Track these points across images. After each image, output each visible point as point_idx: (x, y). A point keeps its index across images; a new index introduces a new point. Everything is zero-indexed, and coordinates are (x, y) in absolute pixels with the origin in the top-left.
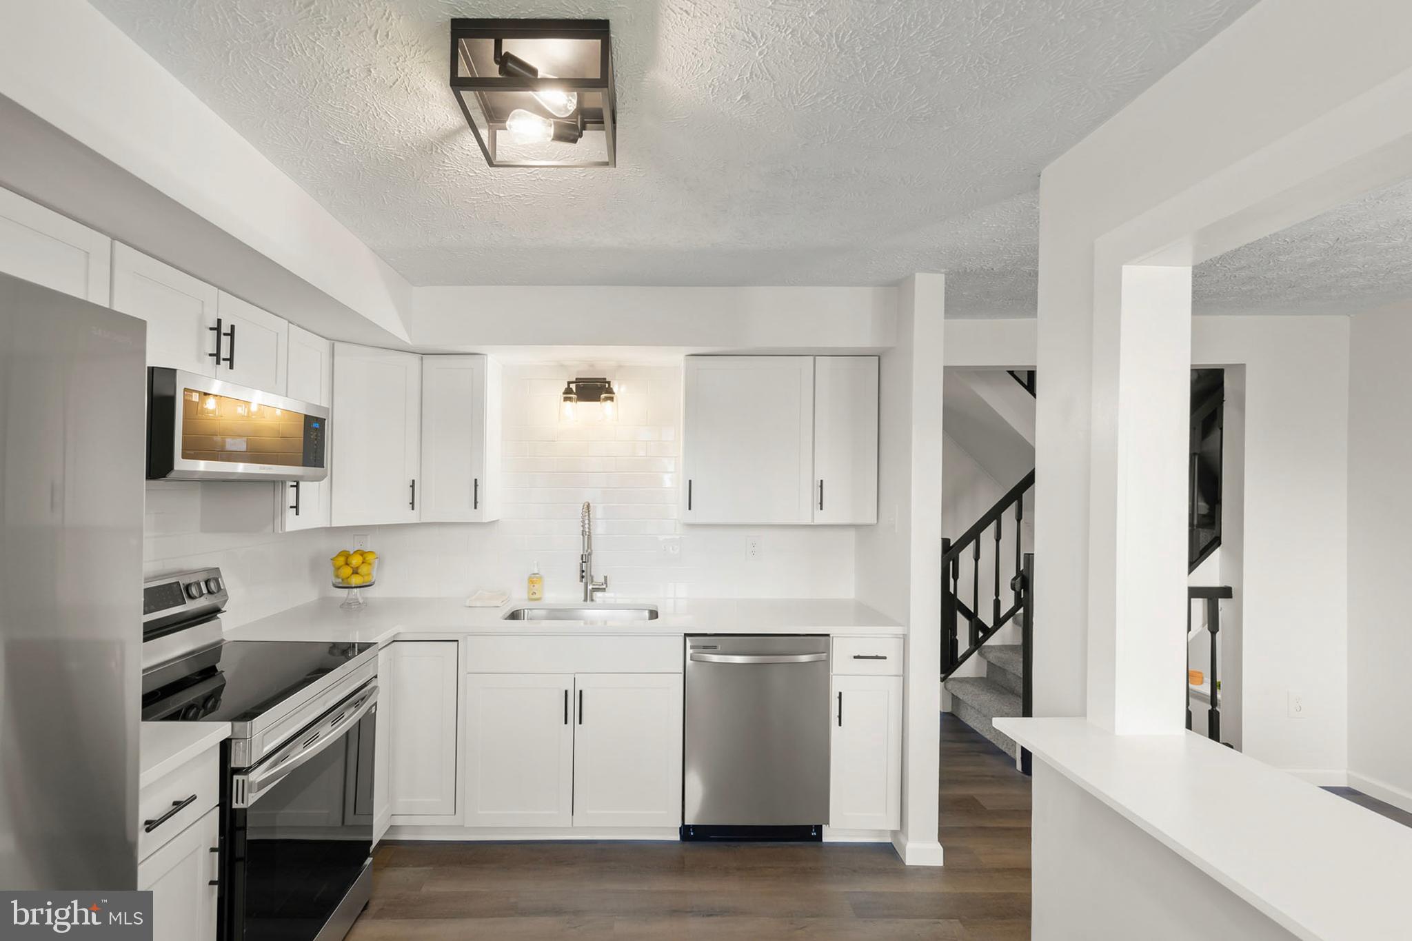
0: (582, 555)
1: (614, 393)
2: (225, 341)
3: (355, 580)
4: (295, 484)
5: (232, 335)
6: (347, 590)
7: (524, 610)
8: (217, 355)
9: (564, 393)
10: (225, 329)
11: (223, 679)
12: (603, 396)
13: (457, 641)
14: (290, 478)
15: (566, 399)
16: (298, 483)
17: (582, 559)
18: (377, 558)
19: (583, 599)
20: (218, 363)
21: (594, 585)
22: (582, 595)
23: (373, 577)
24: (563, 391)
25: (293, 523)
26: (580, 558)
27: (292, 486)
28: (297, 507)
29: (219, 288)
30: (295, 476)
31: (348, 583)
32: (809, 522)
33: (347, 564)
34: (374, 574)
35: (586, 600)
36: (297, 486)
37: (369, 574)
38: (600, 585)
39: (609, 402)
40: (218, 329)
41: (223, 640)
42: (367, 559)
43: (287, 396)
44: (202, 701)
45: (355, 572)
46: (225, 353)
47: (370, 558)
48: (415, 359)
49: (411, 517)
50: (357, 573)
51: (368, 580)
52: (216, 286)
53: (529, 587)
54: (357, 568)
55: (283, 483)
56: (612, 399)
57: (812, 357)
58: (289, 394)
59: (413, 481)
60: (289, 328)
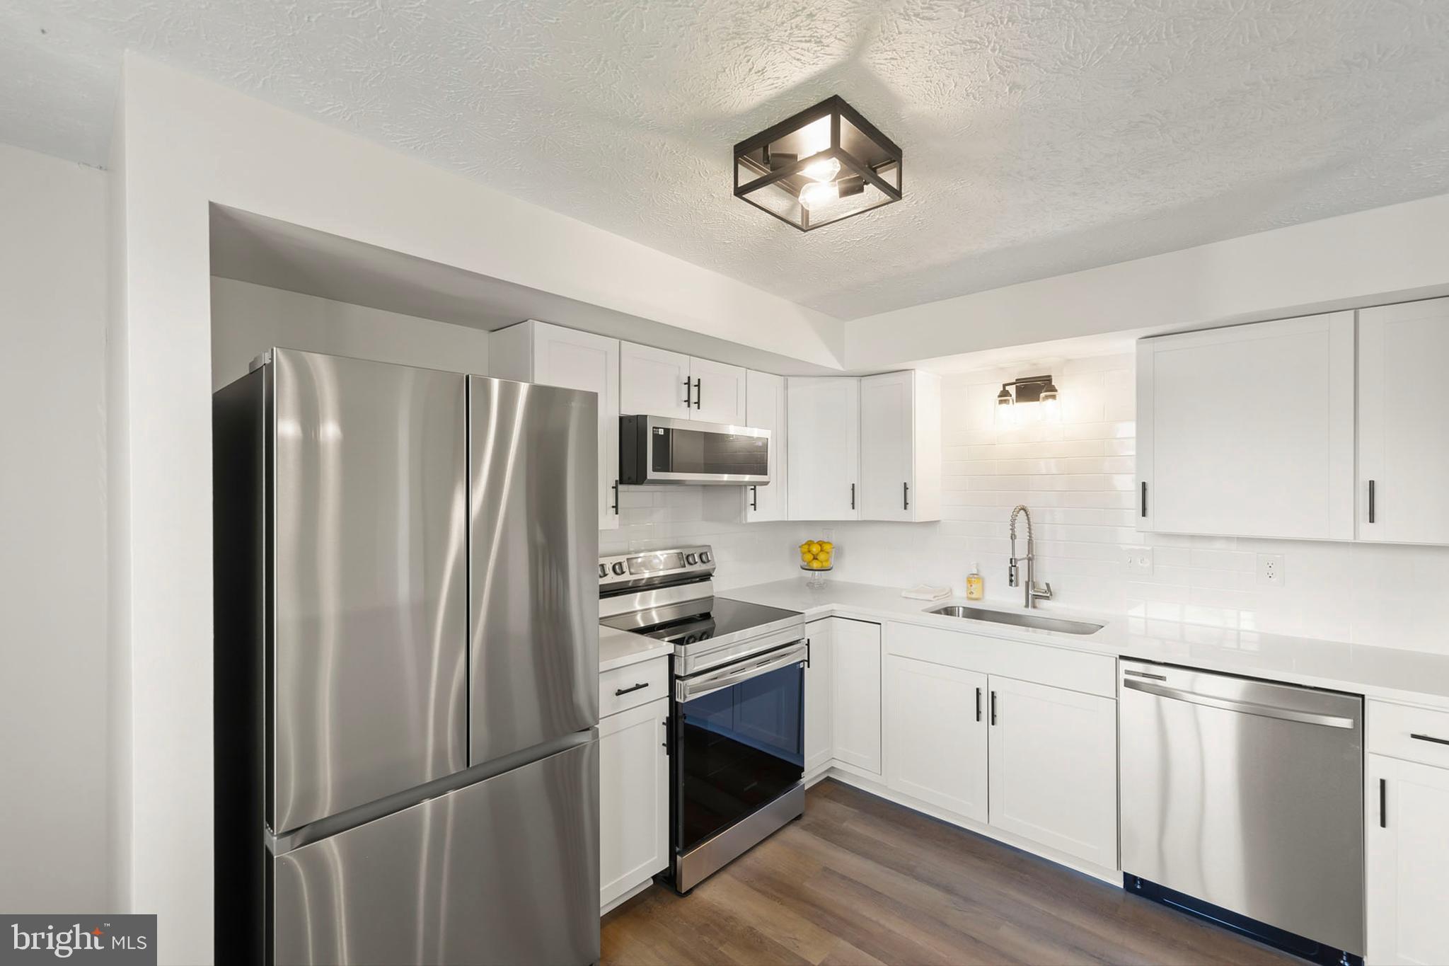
0: (1011, 559)
1: (1056, 391)
2: (694, 390)
3: (815, 565)
4: (753, 487)
5: (698, 386)
6: (811, 572)
7: (958, 607)
8: (688, 401)
9: (999, 396)
10: (694, 382)
11: (714, 623)
12: (1043, 395)
13: (880, 624)
14: (750, 483)
15: (1001, 402)
16: (755, 487)
17: (1011, 563)
18: (833, 548)
19: (1024, 604)
20: (689, 406)
21: (1035, 591)
22: (1023, 602)
23: (831, 564)
24: (998, 394)
25: (752, 516)
26: (1009, 561)
27: (752, 489)
28: (754, 504)
29: (691, 355)
30: (754, 482)
31: (809, 566)
32: (1350, 538)
33: (809, 552)
34: (832, 560)
35: (1027, 606)
36: (754, 489)
37: (827, 560)
38: (1043, 593)
39: (1050, 401)
40: (688, 383)
41: (713, 596)
42: (825, 548)
43: (746, 426)
44: (700, 634)
45: (815, 558)
46: (694, 398)
47: (826, 547)
48: (854, 381)
49: (853, 516)
50: (817, 559)
51: (826, 565)
52: (687, 354)
53: (968, 588)
54: (817, 554)
55: (746, 486)
56: (1054, 397)
57: (1353, 311)
58: (748, 424)
59: (853, 485)
60: (747, 373)
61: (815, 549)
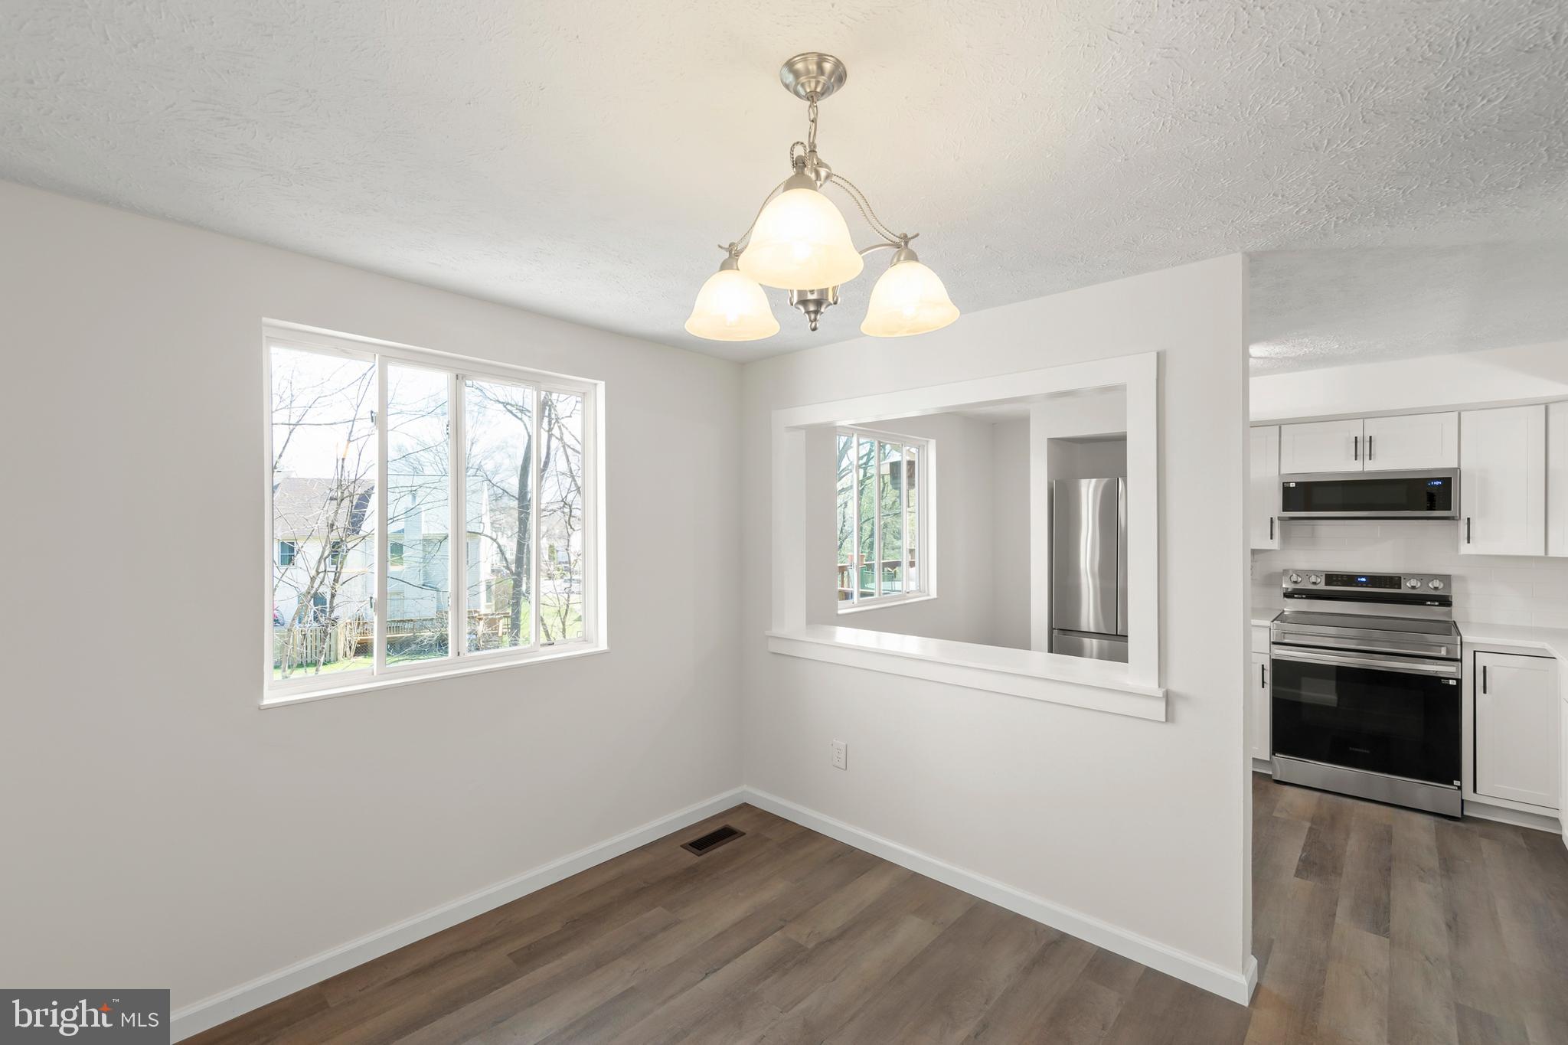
5: (1371, 441)
8: (1356, 456)
20: (1356, 459)
25: (1466, 549)
28: (1468, 538)
29: (1366, 418)
36: (1468, 523)
40: (1356, 442)
52: (1361, 419)
60: (1462, 415)
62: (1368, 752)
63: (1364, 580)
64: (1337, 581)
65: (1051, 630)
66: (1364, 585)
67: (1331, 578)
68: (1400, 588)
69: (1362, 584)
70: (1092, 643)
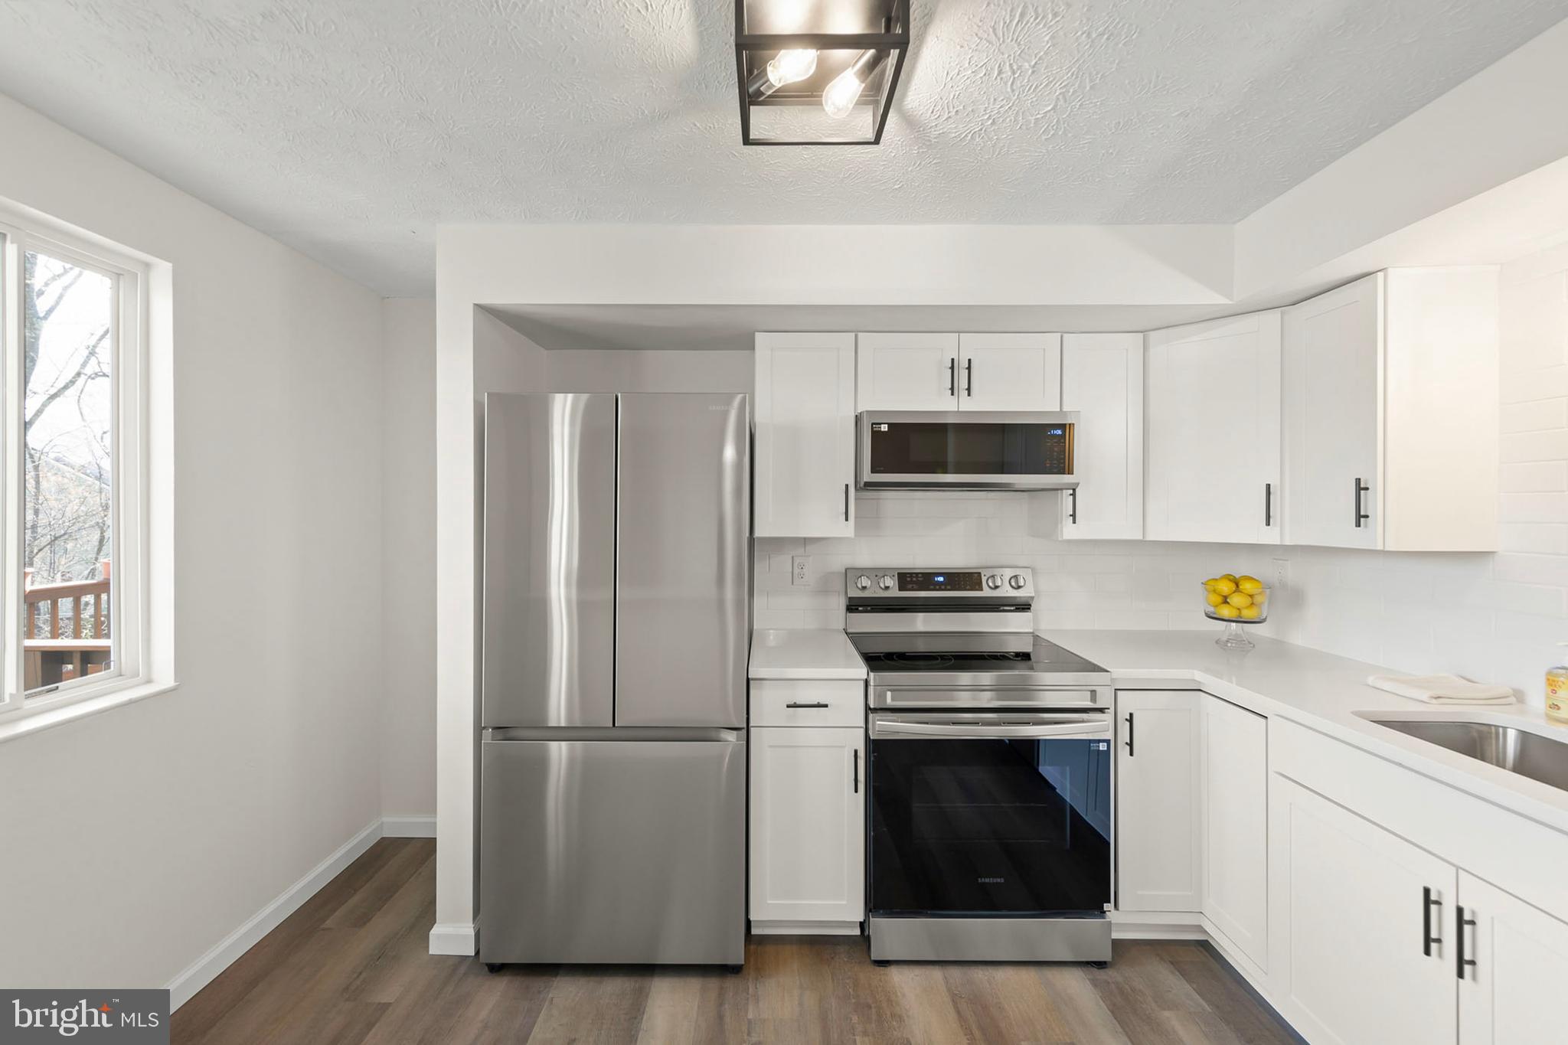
2: (964, 374)
4: (1072, 492)
5: (969, 367)
8: (952, 388)
10: (963, 363)
13: (1266, 717)
20: (952, 394)
25: (1070, 531)
27: (1070, 494)
28: (1073, 516)
29: (960, 333)
36: (1074, 494)
40: (952, 367)
47: (1247, 586)
49: (1272, 537)
51: (1248, 614)
52: (956, 332)
55: (1062, 491)
59: (1268, 486)
60: (1064, 339)
61: (1226, 587)
62: (1002, 880)
63: (941, 579)
64: (912, 582)
65: (479, 730)
66: (943, 587)
67: (906, 579)
68: (981, 589)
69: (939, 587)
70: (560, 748)
